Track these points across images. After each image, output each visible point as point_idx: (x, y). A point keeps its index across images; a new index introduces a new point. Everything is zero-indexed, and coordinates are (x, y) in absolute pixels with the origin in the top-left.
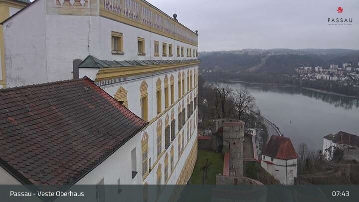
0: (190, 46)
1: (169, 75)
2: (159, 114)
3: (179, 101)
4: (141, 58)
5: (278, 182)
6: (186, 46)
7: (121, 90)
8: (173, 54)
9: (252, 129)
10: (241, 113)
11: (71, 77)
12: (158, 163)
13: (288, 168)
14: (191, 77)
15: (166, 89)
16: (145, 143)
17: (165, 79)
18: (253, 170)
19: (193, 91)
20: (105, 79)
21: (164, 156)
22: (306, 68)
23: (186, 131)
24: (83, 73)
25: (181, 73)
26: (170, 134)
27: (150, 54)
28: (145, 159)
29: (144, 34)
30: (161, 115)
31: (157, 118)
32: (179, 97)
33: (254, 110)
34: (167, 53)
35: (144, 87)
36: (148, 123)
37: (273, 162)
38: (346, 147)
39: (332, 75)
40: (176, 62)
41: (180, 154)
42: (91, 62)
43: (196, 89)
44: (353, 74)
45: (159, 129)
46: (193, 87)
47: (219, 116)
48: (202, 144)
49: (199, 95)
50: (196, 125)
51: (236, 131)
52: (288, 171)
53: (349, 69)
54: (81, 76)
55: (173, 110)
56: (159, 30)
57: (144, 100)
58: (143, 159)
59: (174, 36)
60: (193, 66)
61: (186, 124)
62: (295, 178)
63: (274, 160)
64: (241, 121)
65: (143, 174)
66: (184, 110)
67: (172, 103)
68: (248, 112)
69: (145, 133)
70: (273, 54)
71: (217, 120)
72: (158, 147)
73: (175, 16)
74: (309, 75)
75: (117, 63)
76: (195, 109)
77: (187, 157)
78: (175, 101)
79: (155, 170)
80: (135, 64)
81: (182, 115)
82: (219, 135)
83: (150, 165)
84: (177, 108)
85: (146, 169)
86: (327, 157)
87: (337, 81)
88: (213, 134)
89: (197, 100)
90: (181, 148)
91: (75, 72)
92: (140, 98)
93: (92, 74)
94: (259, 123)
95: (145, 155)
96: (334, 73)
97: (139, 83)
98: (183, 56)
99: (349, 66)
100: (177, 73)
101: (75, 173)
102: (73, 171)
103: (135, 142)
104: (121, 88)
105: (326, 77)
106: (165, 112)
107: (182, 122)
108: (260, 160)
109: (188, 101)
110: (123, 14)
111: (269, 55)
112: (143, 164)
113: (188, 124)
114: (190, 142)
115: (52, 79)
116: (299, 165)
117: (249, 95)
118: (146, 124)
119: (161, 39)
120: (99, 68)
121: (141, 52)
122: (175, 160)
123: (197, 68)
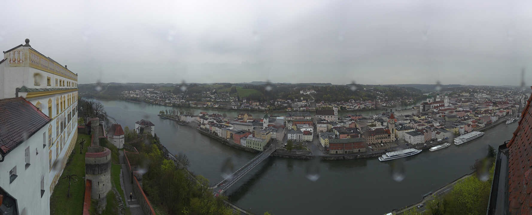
0: (73, 81)
1: (63, 96)
2: (58, 115)
3: (68, 108)
4: (49, 87)
5: (115, 147)
6: (71, 81)
7: (38, 103)
8: (65, 85)
9: (102, 122)
10: (97, 113)
11: (14, 96)
12: (57, 141)
13: (120, 139)
14: (74, 97)
15: (61, 103)
16: (50, 130)
17: (61, 98)
18: (103, 142)
19: (75, 103)
20: (30, 98)
21: (60, 136)
22: (126, 92)
23: (71, 124)
24: (20, 94)
25: (69, 95)
26: (63, 126)
27: (53, 85)
28: (50, 138)
29: (51, 76)
30: (59, 115)
31: (57, 117)
32: (68, 106)
33: (103, 112)
34: (62, 84)
35: (50, 101)
36: (52, 119)
37: (114, 138)
38: (145, 127)
39: (137, 95)
40: (66, 89)
41: (68, 135)
42: (25, 89)
43: (77, 102)
44: (145, 94)
45: (57, 123)
46: (75, 101)
47: (89, 116)
48: (80, 131)
49: (78, 105)
50: (77, 120)
51: (95, 123)
52: (120, 141)
53: (144, 92)
54: (19, 96)
55: (65, 113)
56: (58, 73)
57: (50, 108)
58: (49, 138)
59: (65, 76)
60: (75, 91)
61: (72, 120)
62: (124, 144)
63: (114, 136)
64: (97, 118)
65: (49, 146)
66: (70, 113)
67: (64, 109)
68: (101, 113)
69: (50, 124)
70: (110, 85)
71: (88, 118)
72: (57, 132)
73: (66, 66)
74: (127, 95)
75: (37, 89)
76: (76, 112)
77: (72, 137)
78: (66, 108)
79: (55, 144)
80: (46, 90)
81: (69, 115)
82: (89, 125)
83: (53, 141)
84: (67, 111)
85: (51, 144)
86: (137, 132)
87: (140, 97)
88: (85, 125)
89: (77, 107)
90: (69, 132)
91: (17, 94)
92: (48, 107)
93: (24, 95)
94: (106, 118)
95: (50, 136)
96: (138, 94)
97: (47, 100)
98: (70, 86)
99: (144, 91)
100: (67, 94)
101: (15, 143)
102: (15, 142)
103: (46, 129)
104: (38, 102)
105: (135, 96)
106: (61, 113)
107: (69, 119)
108: (107, 137)
109: (73, 108)
110: (40, 66)
111: (109, 85)
112: (49, 141)
113: (73, 120)
114: (74, 129)
115: (7, 96)
116: (125, 137)
117: (101, 105)
118: (51, 120)
119: (59, 78)
120: (28, 92)
121: (49, 84)
122: (66, 139)
123: (77, 92)
